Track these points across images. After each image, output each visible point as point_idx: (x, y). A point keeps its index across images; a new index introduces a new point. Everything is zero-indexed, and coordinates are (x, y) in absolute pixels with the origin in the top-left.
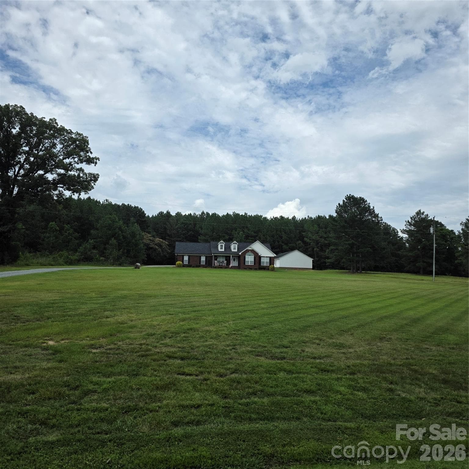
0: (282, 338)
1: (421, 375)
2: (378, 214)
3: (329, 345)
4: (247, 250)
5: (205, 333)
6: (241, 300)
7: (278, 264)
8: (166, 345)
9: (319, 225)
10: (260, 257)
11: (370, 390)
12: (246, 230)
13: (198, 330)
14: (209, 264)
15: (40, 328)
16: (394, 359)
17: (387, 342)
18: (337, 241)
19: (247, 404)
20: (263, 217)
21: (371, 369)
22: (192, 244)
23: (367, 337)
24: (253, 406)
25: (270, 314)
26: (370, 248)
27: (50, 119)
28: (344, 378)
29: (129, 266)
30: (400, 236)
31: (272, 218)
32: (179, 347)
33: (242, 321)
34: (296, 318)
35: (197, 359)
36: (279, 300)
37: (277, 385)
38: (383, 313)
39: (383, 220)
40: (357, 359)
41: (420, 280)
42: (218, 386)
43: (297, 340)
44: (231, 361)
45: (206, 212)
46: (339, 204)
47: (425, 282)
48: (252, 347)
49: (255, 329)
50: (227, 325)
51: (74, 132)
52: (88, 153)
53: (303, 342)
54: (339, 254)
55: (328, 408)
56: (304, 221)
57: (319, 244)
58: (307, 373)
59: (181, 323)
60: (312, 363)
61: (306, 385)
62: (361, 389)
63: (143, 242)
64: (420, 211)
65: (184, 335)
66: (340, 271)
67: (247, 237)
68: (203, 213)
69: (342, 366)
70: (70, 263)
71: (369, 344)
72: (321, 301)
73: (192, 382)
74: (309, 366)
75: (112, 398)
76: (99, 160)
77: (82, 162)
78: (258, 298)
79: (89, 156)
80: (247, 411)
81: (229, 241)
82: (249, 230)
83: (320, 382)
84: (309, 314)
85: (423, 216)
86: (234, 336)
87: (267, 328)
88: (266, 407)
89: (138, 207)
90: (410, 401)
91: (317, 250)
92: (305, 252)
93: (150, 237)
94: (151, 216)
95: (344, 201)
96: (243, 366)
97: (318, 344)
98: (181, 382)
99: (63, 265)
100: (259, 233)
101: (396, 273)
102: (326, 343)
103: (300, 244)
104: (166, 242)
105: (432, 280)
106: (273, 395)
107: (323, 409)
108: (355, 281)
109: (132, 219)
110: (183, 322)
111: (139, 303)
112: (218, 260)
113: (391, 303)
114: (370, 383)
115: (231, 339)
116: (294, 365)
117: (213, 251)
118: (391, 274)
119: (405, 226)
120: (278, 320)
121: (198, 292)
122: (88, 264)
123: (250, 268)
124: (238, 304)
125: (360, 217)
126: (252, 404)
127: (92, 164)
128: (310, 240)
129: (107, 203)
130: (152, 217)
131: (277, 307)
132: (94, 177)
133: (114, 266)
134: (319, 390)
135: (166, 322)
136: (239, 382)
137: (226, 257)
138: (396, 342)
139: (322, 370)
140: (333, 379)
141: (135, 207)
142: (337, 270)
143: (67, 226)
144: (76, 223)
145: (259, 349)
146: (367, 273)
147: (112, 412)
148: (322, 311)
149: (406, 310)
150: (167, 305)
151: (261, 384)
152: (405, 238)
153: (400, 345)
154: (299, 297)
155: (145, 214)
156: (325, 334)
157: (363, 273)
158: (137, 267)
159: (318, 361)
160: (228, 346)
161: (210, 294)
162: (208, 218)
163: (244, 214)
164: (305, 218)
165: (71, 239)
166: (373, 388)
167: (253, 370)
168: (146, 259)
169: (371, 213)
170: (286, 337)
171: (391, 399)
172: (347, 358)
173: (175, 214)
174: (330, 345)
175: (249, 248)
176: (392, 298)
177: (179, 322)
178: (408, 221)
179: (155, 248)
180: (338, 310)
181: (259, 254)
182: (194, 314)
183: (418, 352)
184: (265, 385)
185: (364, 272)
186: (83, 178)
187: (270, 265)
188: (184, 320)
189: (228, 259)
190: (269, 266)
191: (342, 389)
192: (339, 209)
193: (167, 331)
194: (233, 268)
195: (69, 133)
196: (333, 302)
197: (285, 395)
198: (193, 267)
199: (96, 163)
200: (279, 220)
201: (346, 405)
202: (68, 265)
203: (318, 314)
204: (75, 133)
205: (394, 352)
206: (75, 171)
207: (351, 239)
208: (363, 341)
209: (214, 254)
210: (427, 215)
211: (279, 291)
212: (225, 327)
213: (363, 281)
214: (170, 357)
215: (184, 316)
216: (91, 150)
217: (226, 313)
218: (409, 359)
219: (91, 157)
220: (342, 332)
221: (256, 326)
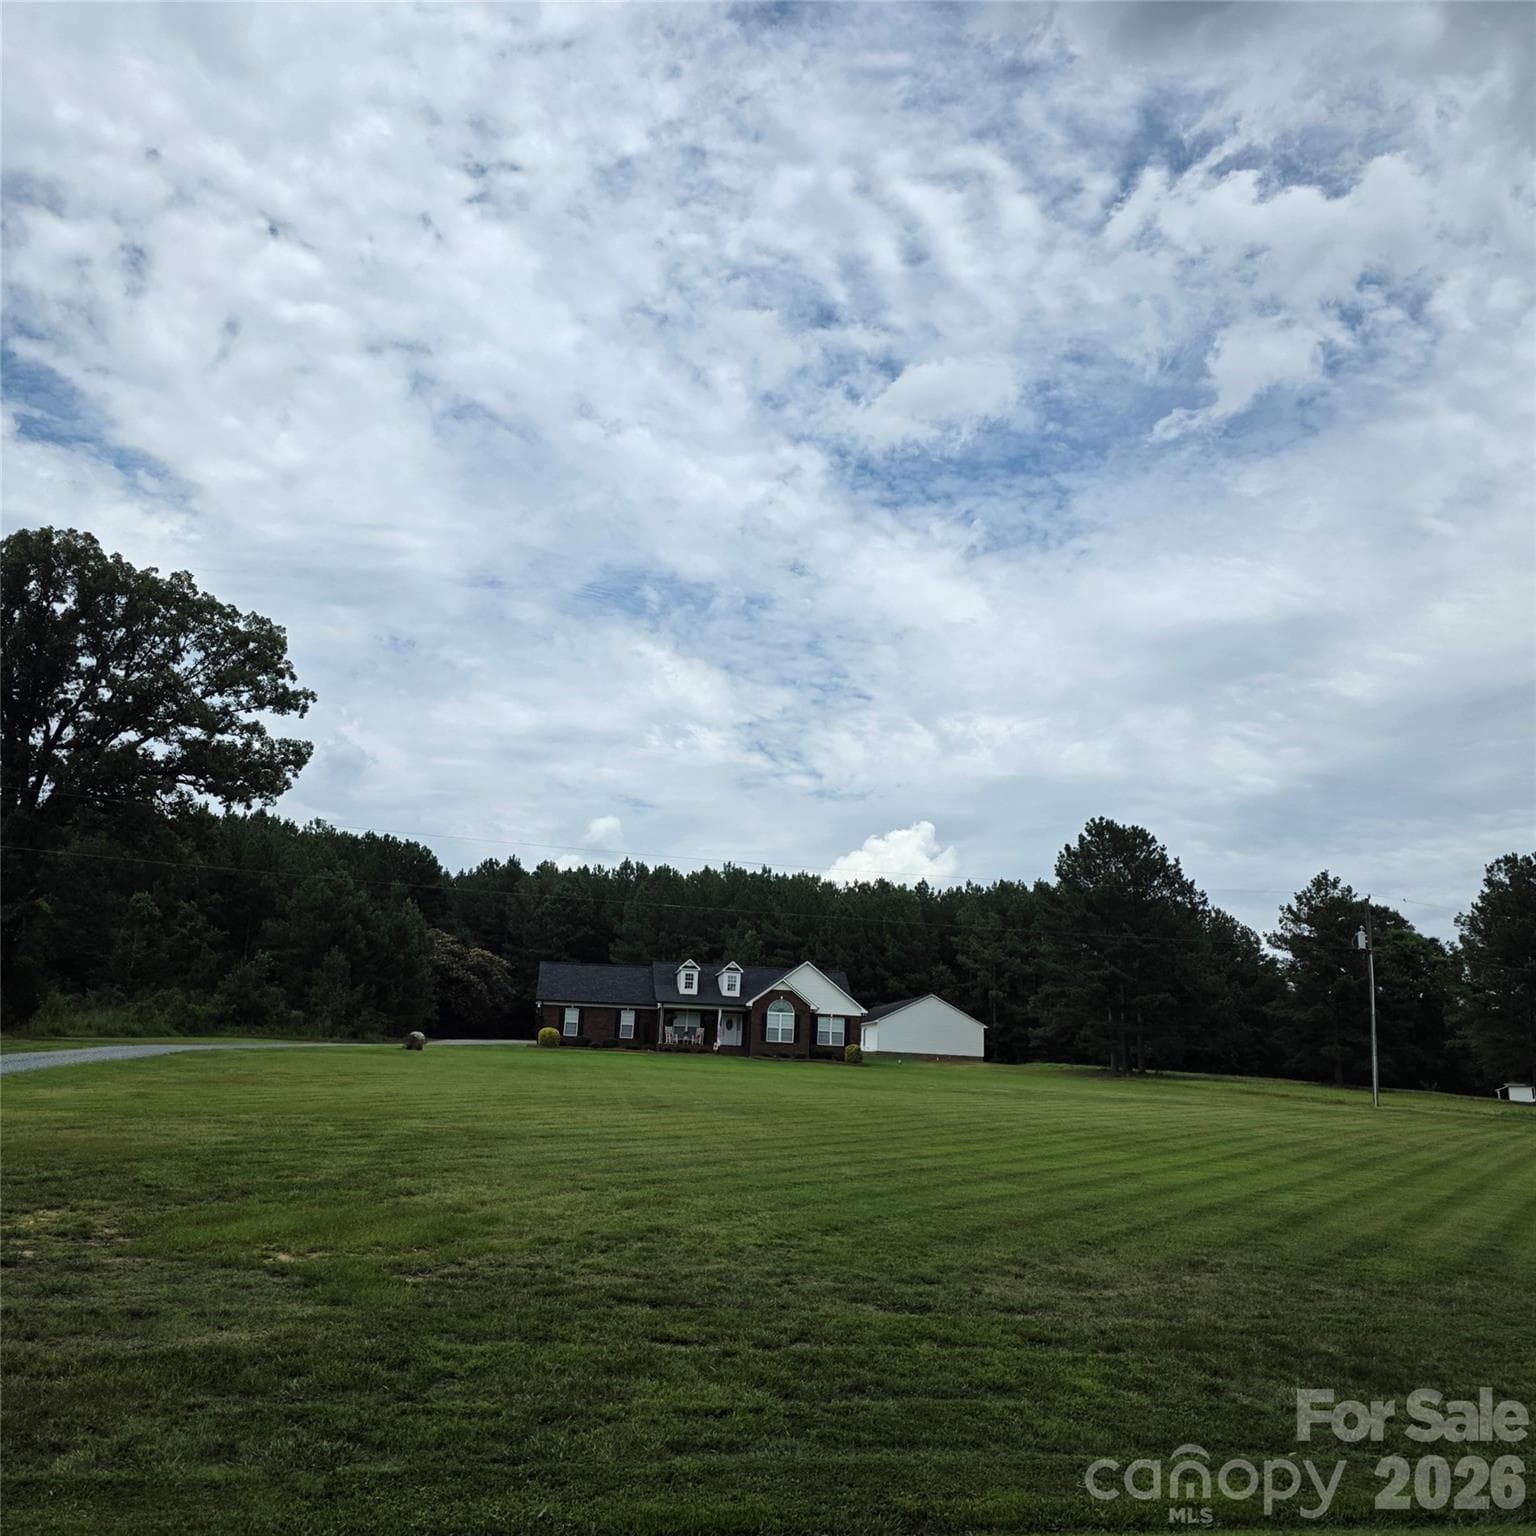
0: (916, 1258)
1: (1298, 1356)
2: (1193, 883)
3: (1050, 1278)
4: (772, 991)
5: (698, 1241)
6: (778, 1154)
7: (872, 1040)
8: (601, 1271)
9: (1003, 913)
10: (814, 1017)
11: (1159, 1388)
12: (765, 925)
13: (677, 1234)
14: (646, 1039)
15: (235, 1217)
16: (1227, 1317)
17: (1211, 1275)
18: (1060, 968)
19: (846, 1411)
20: (822, 881)
21: (1164, 1339)
22: (592, 968)
23: (1154, 1260)
24: (860, 1415)
25: (870, 1195)
26: (1168, 994)
27: (174, 575)
28: (1092, 1359)
29: (385, 1041)
30: (1266, 956)
31: (852, 885)
32: (636, 1276)
33: (795, 1212)
34: (951, 1208)
35: (693, 1305)
36: (893, 1155)
37: (916, 1370)
38: (1204, 1197)
39: (1209, 901)
40: (1128, 1316)
41: (1331, 1102)
42: (763, 1368)
43: (958, 1263)
44: (784, 1312)
45: (637, 863)
46: (1067, 848)
47: (1346, 1108)
48: (836, 1280)
49: (838, 1234)
50: (753, 1219)
51: (244, 615)
52: (283, 677)
53: (976, 1271)
54: (1072, 1010)
55: (1052, 1424)
56: (954, 898)
57: (1007, 975)
58: (994, 1346)
59: (625, 1213)
60: (1005, 1322)
61: (992, 1371)
62: (1136, 1386)
63: (430, 962)
64: (1325, 875)
65: (640, 1245)
66: (1076, 1067)
67: (770, 948)
68: (626, 865)
69: (1086, 1330)
70: (192, 1027)
71: (1160, 1278)
72: (1020, 1161)
73: (695, 1359)
74: (996, 1330)
75: (500, 1391)
76: (315, 700)
77: (261, 706)
78: (827, 1148)
79: (284, 687)
80: (849, 1426)
81: (712, 959)
82: (775, 924)
83: (1028, 1366)
84: (988, 1195)
85: (1337, 893)
86: (783, 1252)
87: (869, 1231)
88: (893, 1419)
89: (416, 845)
90: (1262, 1413)
91: (997, 995)
92: (960, 1000)
93: (453, 943)
94: (454, 875)
95: (1084, 839)
96: (821, 1325)
97: (1019, 1276)
98: (667, 1359)
99: (169, 1035)
100: (810, 935)
101: (1254, 1079)
102: (1039, 1273)
103: (942, 973)
104: (505, 962)
105: (1369, 1104)
106: (909, 1393)
107: (1040, 1426)
108: (1123, 1100)
109: (396, 884)
110: (630, 1211)
111: (481, 1157)
112: (677, 1023)
113: (1231, 1170)
114: (1158, 1371)
115: (775, 1257)
116: (955, 1325)
117: (661, 992)
118: (1239, 1082)
119: (1281, 922)
120: (899, 1211)
121: (639, 1128)
122: (250, 1032)
123: (780, 1053)
124: (773, 1165)
125: (1136, 893)
126: (858, 1412)
127: (292, 712)
128: (976, 961)
129: (320, 830)
130: (458, 878)
131: (890, 1174)
132: (297, 752)
133: (336, 1039)
134: (1027, 1384)
135: (582, 1209)
136: (816, 1363)
137: (703, 1013)
138: (1236, 1274)
139: (1031, 1340)
140: (1062, 1361)
141: (408, 845)
142: (1065, 1066)
143: (186, 905)
144: (217, 895)
145: (858, 1285)
146: (1162, 1076)
147: (512, 1419)
148: (1024, 1189)
149: (1275, 1189)
150: (561, 1162)
151: (874, 1368)
152: (1282, 962)
153: (1245, 1282)
154: (950, 1149)
155: (441, 868)
156: (1036, 1249)
157: (1149, 1075)
158: (415, 1045)
159: (1019, 1317)
160: (770, 1274)
161: (679, 1133)
162: (644, 884)
163: (759, 872)
164: (959, 889)
165: (200, 947)
166: (1166, 1383)
167: (849, 1334)
168: (437, 1018)
169: (1169, 878)
170: (926, 1255)
171: (1211, 1408)
172: (1100, 1313)
173: (535, 869)
174: (1050, 1280)
175: (778, 986)
176: (1235, 1156)
177: (618, 1210)
178: (1289, 908)
179: (469, 981)
180: (1073, 1186)
181: (812, 1007)
182: (653, 1189)
183: (1294, 1300)
184: (884, 1371)
185: (1153, 1072)
186: (262, 755)
187: (847, 1043)
188: (628, 1204)
189: (708, 1021)
190: (843, 1048)
191: (1087, 1383)
192: (1068, 865)
193: (591, 1233)
194: (726, 1051)
195: (228, 616)
196: (1056, 1165)
197: (940, 1394)
198: (595, 1047)
199: (305, 709)
200: (874, 891)
201: (1097, 1418)
202: (185, 1036)
203: (1012, 1196)
204: (248, 617)
205: (1228, 1298)
206: (237, 731)
207: (1106, 963)
208: (1143, 1269)
209: (663, 1003)
210: (1349, 890)
211: (885, 1128)
212: (750, 1225)
213: (1149, 1101)
214: (621, 1300)
215: (626, 1194)
216: (293, 670)
217: (744, 1189)
218: (1267, 1317)
219: (291, 690)
220: (1085, 1246)
221: (840, 1225)
